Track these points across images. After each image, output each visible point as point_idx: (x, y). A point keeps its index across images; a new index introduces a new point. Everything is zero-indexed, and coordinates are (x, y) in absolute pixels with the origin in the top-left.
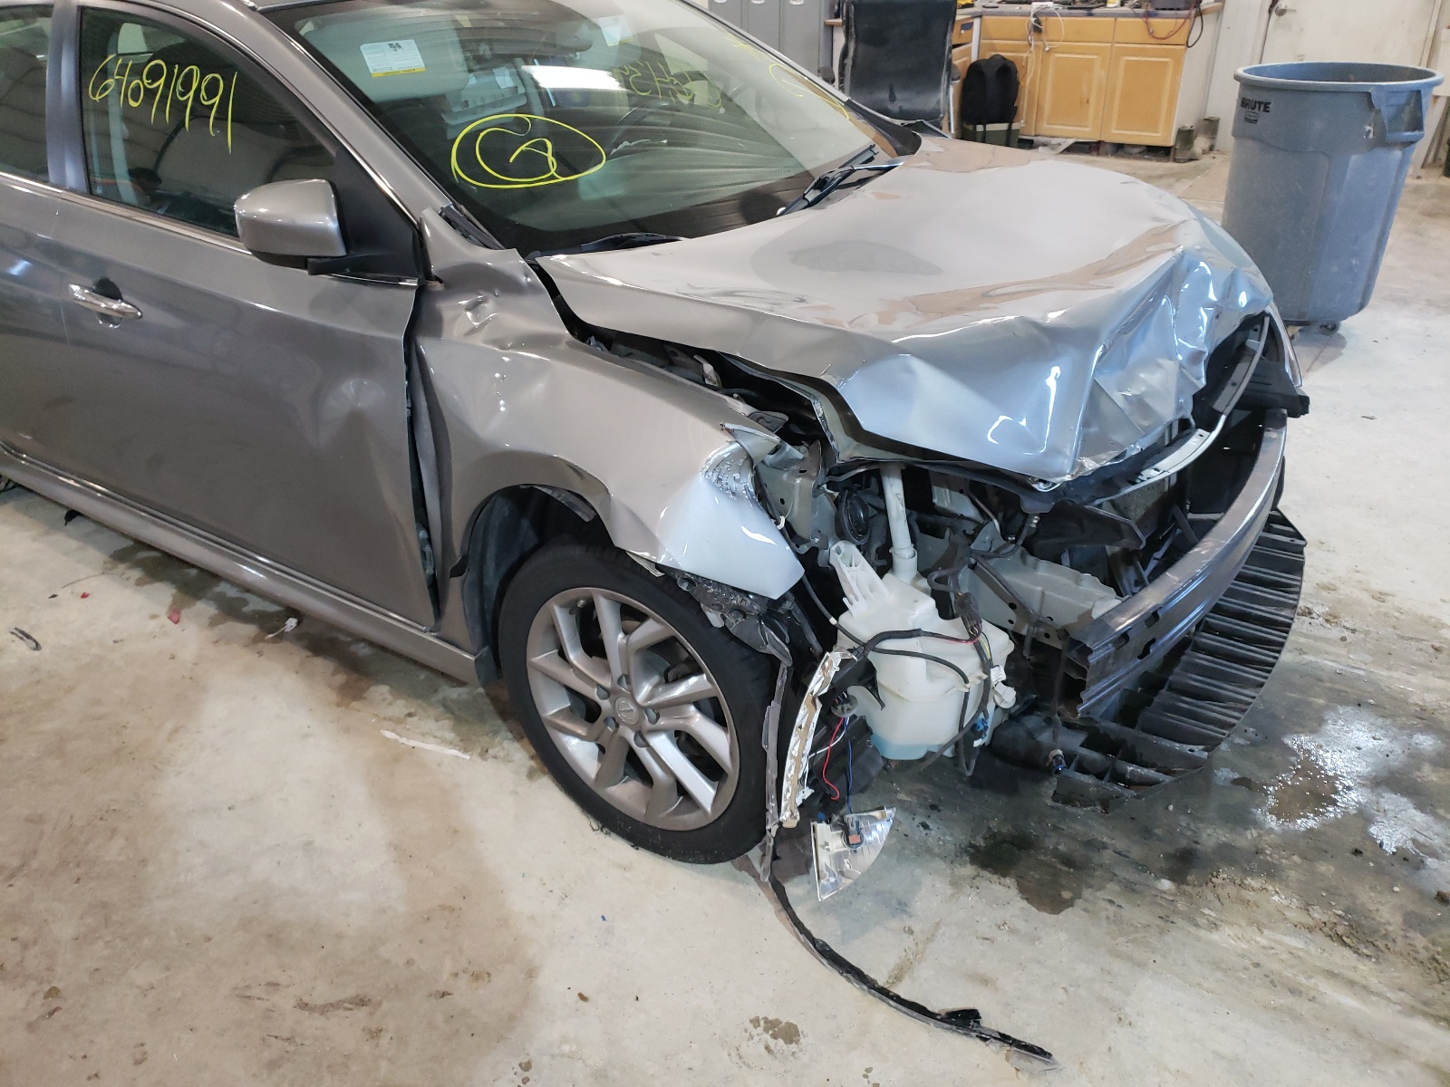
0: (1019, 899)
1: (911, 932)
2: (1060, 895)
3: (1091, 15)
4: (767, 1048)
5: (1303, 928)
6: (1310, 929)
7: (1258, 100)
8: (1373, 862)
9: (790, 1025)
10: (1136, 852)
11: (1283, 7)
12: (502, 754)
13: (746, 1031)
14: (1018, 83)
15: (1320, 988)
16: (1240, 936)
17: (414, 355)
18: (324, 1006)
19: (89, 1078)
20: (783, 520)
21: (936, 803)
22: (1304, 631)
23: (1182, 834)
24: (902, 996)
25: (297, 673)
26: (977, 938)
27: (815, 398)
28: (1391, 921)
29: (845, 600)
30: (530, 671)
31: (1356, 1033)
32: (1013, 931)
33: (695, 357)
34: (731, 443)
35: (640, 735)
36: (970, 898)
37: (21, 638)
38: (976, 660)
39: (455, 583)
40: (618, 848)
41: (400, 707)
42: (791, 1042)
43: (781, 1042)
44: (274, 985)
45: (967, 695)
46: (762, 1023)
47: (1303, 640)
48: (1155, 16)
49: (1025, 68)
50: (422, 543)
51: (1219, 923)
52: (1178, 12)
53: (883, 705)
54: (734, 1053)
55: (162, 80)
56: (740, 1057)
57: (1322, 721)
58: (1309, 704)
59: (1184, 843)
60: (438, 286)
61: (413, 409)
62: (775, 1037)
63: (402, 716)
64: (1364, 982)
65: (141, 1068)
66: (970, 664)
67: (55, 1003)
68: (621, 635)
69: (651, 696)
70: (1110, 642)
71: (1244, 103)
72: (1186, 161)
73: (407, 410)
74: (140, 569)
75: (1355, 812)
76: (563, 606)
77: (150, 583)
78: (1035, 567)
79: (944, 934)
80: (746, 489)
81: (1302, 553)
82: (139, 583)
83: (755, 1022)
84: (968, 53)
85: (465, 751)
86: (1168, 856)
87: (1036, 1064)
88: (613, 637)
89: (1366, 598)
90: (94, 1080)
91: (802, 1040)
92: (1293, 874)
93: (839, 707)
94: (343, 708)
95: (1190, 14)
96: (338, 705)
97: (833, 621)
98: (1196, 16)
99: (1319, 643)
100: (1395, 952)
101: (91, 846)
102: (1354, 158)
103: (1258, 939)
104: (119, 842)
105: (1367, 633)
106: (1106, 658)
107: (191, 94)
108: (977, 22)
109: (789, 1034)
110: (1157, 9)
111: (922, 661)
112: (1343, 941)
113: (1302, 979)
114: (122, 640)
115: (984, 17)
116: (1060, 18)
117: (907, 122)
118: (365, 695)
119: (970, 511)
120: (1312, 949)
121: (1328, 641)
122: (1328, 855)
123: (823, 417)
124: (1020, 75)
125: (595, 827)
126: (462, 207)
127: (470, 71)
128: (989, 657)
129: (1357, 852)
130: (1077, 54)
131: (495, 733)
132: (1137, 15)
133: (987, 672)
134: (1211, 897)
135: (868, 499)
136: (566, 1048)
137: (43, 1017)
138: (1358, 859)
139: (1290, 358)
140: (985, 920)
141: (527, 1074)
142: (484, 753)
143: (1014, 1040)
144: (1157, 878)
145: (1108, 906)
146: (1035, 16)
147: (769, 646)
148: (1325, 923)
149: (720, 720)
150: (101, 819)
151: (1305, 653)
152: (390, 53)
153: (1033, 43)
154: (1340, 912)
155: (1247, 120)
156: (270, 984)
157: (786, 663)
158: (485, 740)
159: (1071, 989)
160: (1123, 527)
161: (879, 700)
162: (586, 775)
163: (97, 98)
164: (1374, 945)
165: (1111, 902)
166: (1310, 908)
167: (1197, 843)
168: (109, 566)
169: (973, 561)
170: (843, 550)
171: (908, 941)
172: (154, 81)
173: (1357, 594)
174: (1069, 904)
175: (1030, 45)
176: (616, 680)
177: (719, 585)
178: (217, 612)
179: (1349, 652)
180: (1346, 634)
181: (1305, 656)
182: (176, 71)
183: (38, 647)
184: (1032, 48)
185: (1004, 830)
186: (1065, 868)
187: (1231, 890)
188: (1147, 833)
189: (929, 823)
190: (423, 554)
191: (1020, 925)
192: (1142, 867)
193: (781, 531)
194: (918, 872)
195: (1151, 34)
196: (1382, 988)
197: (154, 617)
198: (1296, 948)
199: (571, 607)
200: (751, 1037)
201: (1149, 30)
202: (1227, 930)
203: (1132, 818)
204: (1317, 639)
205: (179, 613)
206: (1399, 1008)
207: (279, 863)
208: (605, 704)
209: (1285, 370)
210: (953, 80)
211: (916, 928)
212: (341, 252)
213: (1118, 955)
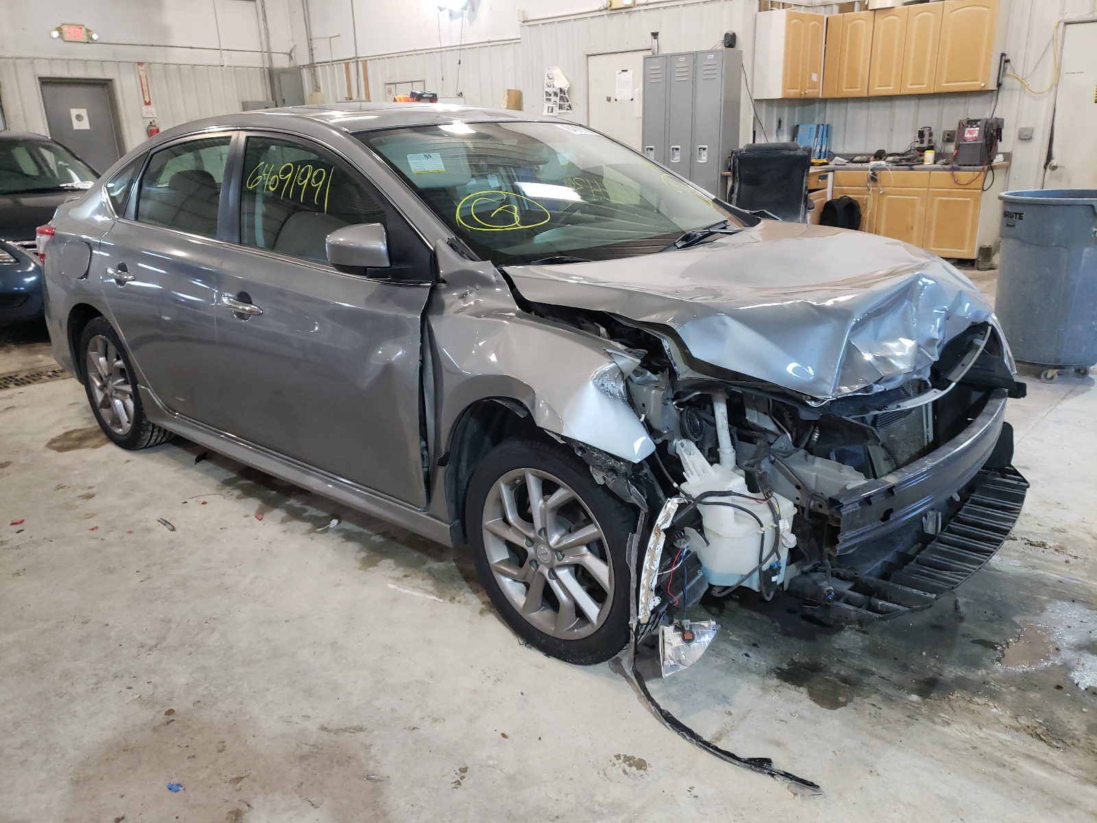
0: (808, 700)
1: (730, 714)
2: (837, 699)
3: (912, 169)
4: (624, 771)
5: (1011, 729)
6: (1017, 730)
7: (1015, 212)
8: (1070, 694)
9: (641, 760)
10: (895, 677)
11: (1055, 165)
12: (464, 600)
13: (611, 761)
14: (860, 216)
15: (1020, 764)
16: (965, 730)
17: (426, 327)
18: (337, 730)
19: (189, 758)
20: (643, 416)
21: (757, 643)
22: (1039, 556)
23: (930, 669)
24: (719, 747)
25: (335, 550)
26: (776, 720)
27: (664, 338)
28: (1078, 728)
29: (684, 473)
30: (484, 531)
31: (1042, 791)
32: (801, 717)
33: (595, 324)
34: (610, 363)
35: (552, 571)
36: (774, 697)
37: (164, 524)
38: (769, 515)
39: (441, 471)
40: (537, 656)
41: (399, 572)
42: (641, 769)
43: (634, 768)
44: (307, 717)
45: (763, 535)
46: (622, 758)
47: (1036, 561)
48: (958, 170)
49: (866, 205)
50: (422, 449)
51: (950, 722)
52: (975, 167)
53: (708, 543)
54: (601, 772)
55: (290, 175)
56: (605, 775)
57: (1043, 609)
58: (1035, 599)
59: (931, 675)
60: (443, 286)
61: (423, 361)
62: (630, 765)
63: (401, 576)
64: (1053, 763)
65: (221, 754)
66: (766, 517)
67: (172, 717)
68: (541, 502)
69: (559, 542)
70: (857, 501)
71: (1006, 214)
72: (986, 270)
73: (419, 362)
74: (239, 490)
75: (1060, 664)
76: (507, 484)
77: (246, 498)
78: (813, 462)
79: (753, 716)
80: (620, 392)
81: (1025, 490)
82: (238, 498)
83: (618, 757)
84: (825, 195)
85: (440, 597)
86: (918, 682)
87: (808, 791)
88: (537, 503)
89: (1088, 538)
90: (192, 759)
91: (648, 769)
92: (1009, 698)
93: (678, 541)
94: (363, 571)
95: (984, 168)
96: (360, 569)
97: (675, 485)
98: (988, 170)
99: (1048, 563)
100: (1078, 747)
101: (199, 636)
102: (1086, 250)
103: (978, 733)
104: (216, 635)
105: (1086, 559)
106: (855, 513)
107: (306, 181)
108: (830, 175)
109: (641, 765)
110: (960, 165)
111: (731, 509)
112: (1040, 737)
113: (1007, 758)
114: (225, 528)
115: (836, 171)
116: (890, 172)
117: (753, 212)
118: (378, 564)
119: (771, 427)
120: (1017, 741)
121: (1055, 562)
122: (1037, 688)
123: (669, 350)
124: (862, 209)
125: (521, 642)
126: (461, 240)
127: (473, 176)
128: (778, 513)
129: (1059, 687)
130: (902, 195)
131: (461, 589)
132: (945, 170)
133: (777, 523)
134: (946, 707)
135: (703, 414)
136: (490, 762)
137: (163, 724)
138: (1060, 691)
139: (1008, 355)
140: (782, 710)
141: (463, 774)
142: (452, 599)
143: (794, 776)
144: (908, 694)
145: (871, 707)
146: (871, 170)
147: (632, 497)
148: (1028, 727)
149: (603, 558)
150: (206, 623)
151: (1037, 569)
152: (425, 161)
153: (871, 189)
154: (1040, 721)
155: (1008, 225)
156: (303, 716)
157: (644, 510)
158: (454, 592)
159: (839, 753)
160: (868, 431)
161: (705, 539)
162: (517, 606)
163: (251, 187)
164: (1063, 742)
165: (873, 705)
166: (1019, 718)
167: (940, 675)
168: (221, 488)
169: (773, 458)
170: (685, 446)
171: (728, 719)
172: (285, 175)
173: (1081, 535)
174: (844, 704)
175: (869, 189)
176: (537, 532)
177: (600, 451)
178: (287, 515)
179: (1070, 570)
180: (1070, 559)
181: (1036, 571)
182: (299, 169)
183: (173, 530)
184: (871, 192)
185: (803, 661)
186: (843, 684)
187: (962, 704)
188: (904, 667)
189: (749, 654)
190: (423, 456)
191: (808, 714)
192: (899, 687)
193: (642, 423)
194: (739, 680)
195: (956, 182)
196: (1066, 767)
197: (246, 516)
198: (1005, 740)
199: (511, 485)
200: (614, 765)
201: (954, 180)
202: (956, 726)
203: (895, 658)
204: (1047, 561)
205: (263, 514)
206: (1076, 778)
207: (315, 652)
208: (531, 550)
209: (1003, 362)
210: (809, 209)
211: (734, 712)
212: (388, 264)
213: (876, 736)
